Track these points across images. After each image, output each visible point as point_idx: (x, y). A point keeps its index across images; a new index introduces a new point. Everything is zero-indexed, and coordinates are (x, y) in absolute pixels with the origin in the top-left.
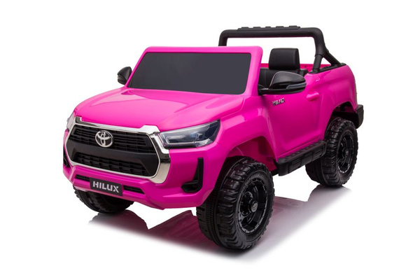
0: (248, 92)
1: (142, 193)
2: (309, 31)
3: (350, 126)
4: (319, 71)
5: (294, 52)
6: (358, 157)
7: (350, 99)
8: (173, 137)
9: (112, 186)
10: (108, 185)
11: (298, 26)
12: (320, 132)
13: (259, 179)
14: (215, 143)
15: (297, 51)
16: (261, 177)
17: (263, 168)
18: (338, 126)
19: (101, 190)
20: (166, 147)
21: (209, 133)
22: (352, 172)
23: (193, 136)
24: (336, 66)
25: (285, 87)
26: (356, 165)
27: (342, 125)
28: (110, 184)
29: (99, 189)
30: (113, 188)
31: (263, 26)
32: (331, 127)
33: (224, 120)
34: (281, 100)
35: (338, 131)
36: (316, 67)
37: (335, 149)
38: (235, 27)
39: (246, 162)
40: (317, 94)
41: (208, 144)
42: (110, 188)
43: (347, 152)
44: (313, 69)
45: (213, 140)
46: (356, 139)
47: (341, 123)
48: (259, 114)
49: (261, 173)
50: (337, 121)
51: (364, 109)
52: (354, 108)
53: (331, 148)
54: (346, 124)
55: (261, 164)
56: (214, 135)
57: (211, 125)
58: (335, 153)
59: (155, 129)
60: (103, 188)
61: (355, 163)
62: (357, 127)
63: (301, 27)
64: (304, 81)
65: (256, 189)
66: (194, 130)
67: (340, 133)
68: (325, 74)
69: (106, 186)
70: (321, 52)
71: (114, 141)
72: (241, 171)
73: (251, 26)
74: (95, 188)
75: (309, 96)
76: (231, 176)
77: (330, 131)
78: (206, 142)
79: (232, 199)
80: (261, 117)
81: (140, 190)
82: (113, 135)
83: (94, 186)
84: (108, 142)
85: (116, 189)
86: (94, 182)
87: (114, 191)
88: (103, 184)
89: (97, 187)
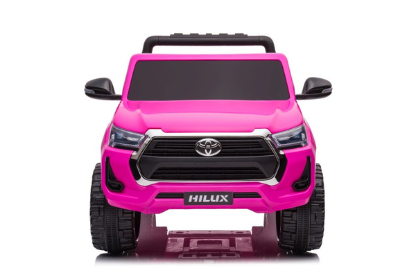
1: (260, 197)
9: (218, 197)
10: (212, 197)
11: (245, 34)
19: (202, 203)
20: (280, 148)
25: (321, 91)
28: (216, 194)
29: (197, 203)
30: (220, 198)
42: (215, 199)
59: (267, 132)
60: (205, 200)
69: (208, 198)
71: (223, 148)
74: (193, 203)
81: (256, 195)
82: (221, 142)
83: (190, 201)
84: (214, 150)
85: (224, 198)
86: (191, 197)
87: (222, 201)
88: (205, 197)
89: (196, 201)
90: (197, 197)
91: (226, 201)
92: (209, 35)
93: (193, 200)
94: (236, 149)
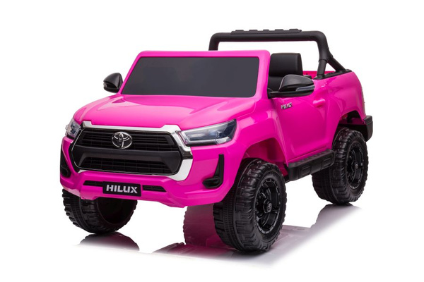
0: (258, 96)
1: (165, 191)
2: (311, 35)
3: (359, 136)
4: (324, 77)
5: (297, 57)
6: (368, 172)
7: (357, 108)
8: (193, 136)
9: (129, 188)
10: (125, 187)
11: (299, 29)
12: (328, 140)
13: (273, 180)
14: (233, 141)
15: (299, 56)
16: (274, 178)
17: (276, 168)
18: (346, 136)
19: (117, 193)
20: (188, 145)
21: (228, 132)
22: (363, 189)
23: (213, 134)
24: (341, 72)
25: (294, 89)
26: (367, 182)
27: (350, 134)
28: (127, 185)
29: (113, 193)
30: (131, 190)
31: (260, 29)
32: (339, 137)
33: (240, 119)
34: (289, 105)
35: (346, 140)
36: (321, 73)
37: (344, 160)
38: (228, 30)
39: (260, 162)
40: (324, 100)
41: (227, 142)
42: (127, 189)
43: (357, 165)
44: (318, 75)
45: (231, 138)
46: (365, 152)
47: (349, 133)
48: (269, 116)
49: (275, 174)
50: (344, 131)
51: (373, 120)
52: (363, 118)
53: (340, 159)
54: (354, 134)
55: (274, 165)
56: (232, 133)
57: (229, 124)
58: (344, 164)
59: (177, 128)
60: (119, 191)
61: (366, 179)
62: (367, 140)
63: (303, 30)
64: (313, 84)
65: (269, 191)
66: (214, 129)
67: (348, 144)
68: (330, 81)
69: (122, 189)
70: (325, 57)
72: (257, 169)
73: (246, 29)
74: (109, 192)
75: (315, 102)
76: (248, 174)
77: (337, 141)
78: (225, 139)
79: (249, 195)
80: (271, 120)
81: (161, 189)
82: (132, 136)
83: (107, 190)
84: (126, 143)
85: (134, 190)
86: (108, 186)
87: (132, 192)
88: (119, 187)
89: (112, 190)
90: (112, 186)
91: (136, 192)
92: (266, 31)
93: (110, 190)
94: (146, 144)
